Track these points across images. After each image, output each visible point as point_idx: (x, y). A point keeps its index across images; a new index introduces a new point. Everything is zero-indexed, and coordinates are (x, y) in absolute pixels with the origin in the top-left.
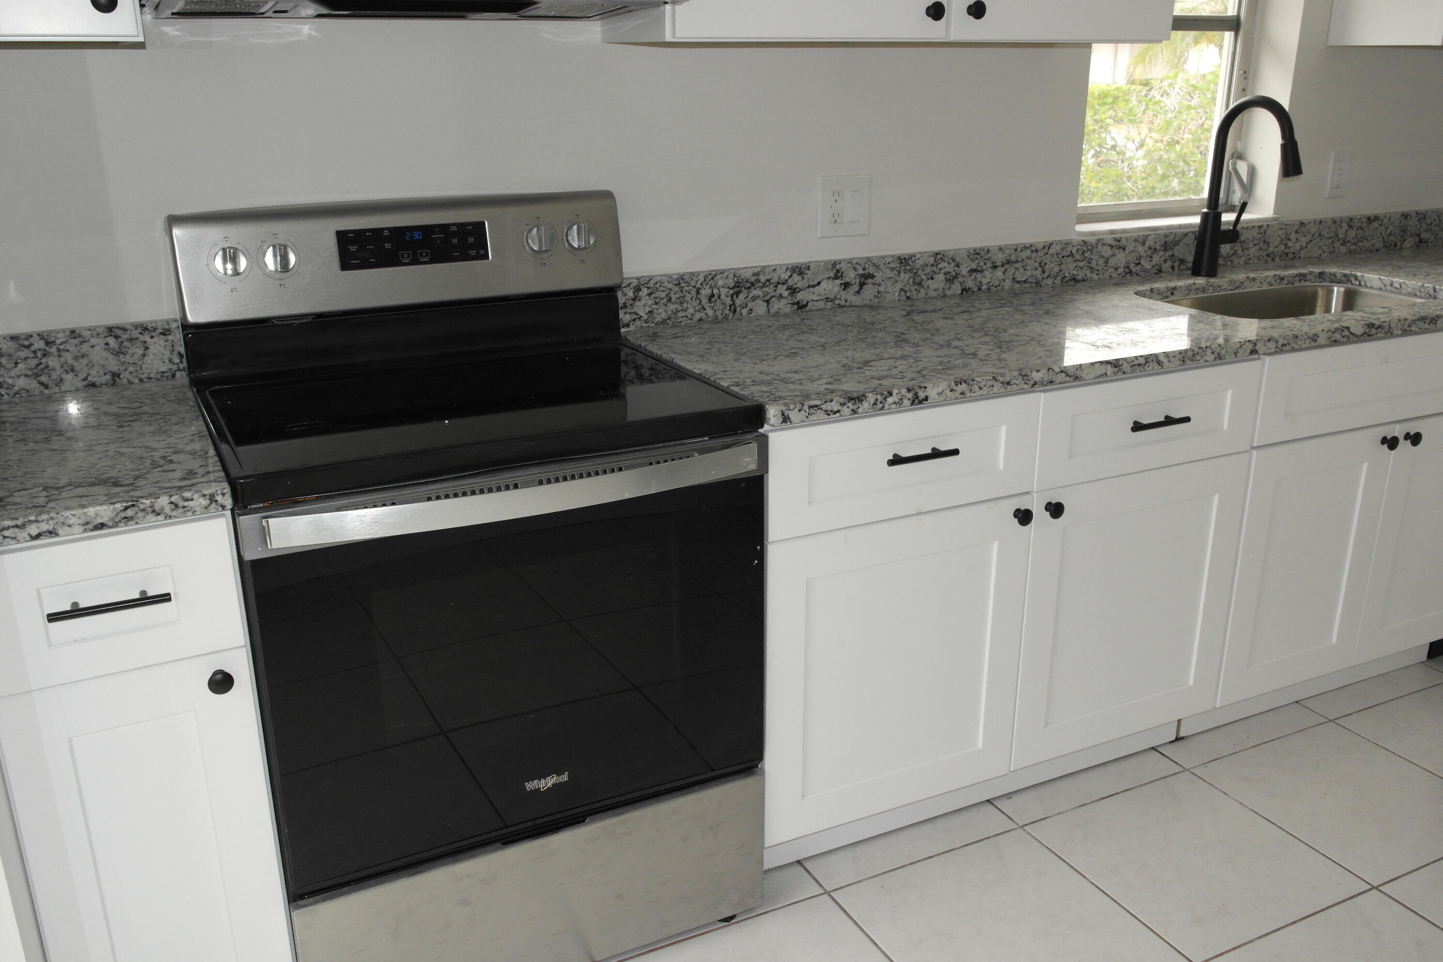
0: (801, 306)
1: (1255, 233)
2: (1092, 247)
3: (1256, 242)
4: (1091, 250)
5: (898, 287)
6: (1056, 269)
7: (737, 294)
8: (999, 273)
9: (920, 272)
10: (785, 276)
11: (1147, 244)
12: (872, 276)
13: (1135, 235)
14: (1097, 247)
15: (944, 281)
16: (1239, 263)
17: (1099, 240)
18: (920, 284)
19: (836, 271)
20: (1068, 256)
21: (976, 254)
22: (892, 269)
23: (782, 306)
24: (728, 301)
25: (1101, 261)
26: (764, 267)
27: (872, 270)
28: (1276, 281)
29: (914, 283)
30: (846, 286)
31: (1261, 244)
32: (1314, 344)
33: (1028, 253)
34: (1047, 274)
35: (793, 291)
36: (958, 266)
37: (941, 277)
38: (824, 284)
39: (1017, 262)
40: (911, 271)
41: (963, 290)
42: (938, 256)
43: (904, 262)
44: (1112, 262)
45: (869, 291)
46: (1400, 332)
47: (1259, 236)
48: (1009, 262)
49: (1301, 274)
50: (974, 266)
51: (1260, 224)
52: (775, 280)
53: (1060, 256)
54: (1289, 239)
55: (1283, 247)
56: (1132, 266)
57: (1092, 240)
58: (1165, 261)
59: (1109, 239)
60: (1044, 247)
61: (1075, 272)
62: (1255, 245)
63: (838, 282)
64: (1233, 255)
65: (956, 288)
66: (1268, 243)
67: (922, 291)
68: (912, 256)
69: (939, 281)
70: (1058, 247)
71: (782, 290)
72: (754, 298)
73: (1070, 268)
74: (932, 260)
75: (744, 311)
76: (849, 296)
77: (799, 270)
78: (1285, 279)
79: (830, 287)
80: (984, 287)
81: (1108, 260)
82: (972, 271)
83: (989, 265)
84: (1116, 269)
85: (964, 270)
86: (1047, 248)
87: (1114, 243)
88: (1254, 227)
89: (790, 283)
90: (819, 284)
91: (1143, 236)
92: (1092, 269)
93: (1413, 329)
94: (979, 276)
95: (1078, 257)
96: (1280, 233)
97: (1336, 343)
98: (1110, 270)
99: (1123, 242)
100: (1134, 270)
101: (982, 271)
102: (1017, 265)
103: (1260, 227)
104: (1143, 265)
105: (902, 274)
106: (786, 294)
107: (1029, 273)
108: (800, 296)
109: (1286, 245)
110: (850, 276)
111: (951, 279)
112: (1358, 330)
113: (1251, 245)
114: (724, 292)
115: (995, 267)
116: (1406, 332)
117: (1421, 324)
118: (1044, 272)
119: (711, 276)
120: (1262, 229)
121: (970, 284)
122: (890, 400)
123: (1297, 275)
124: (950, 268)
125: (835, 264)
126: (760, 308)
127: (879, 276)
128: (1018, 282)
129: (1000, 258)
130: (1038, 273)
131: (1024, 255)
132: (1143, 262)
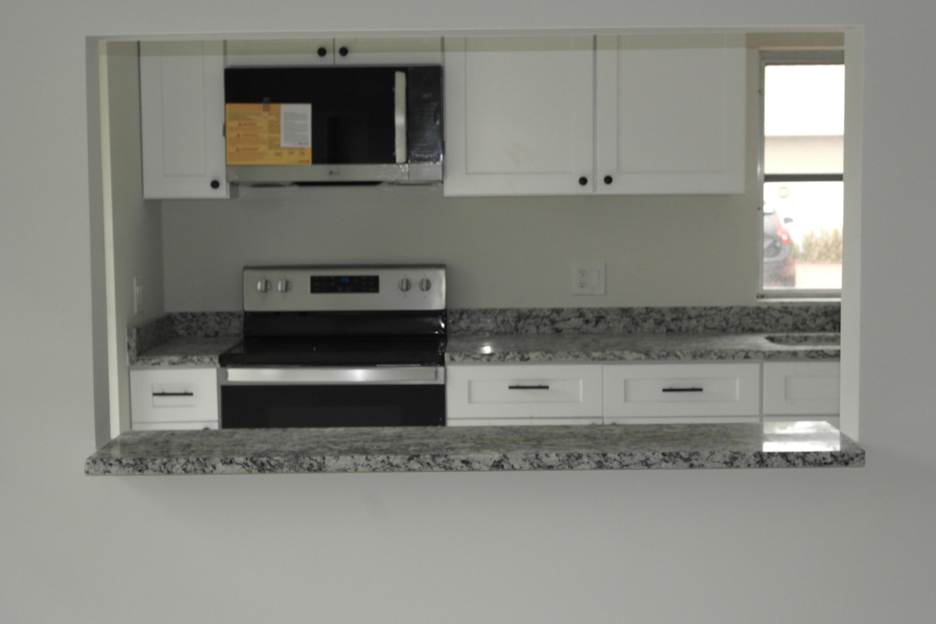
0: (558, 331)
2: (765, 311)
4: (765, 313)
5: (622, 325)
6: (737, 323)
7: (519, 321)
8: (694, 322)
9: (636, 317)
10: (548, 313)
11: (810, 312)
12: (603, 317)
13: (799, 306)
14: (769, 312)
15: (654, 324)
17: (769, 307)
18: (637, 324)
19: (580, 313)
20: (746, 315)
21: (675, 310)
22: (617, 315)
23: (547, 330)
24: (513, 324)
25: (773, 320)
26: (533, 308)
27: (603, 314)
29: (633, 323)
30: (587, 322)
33: (714, 312)
34: (730, 325)
35: (553, 322)
36: (663, 315)
37: (651, 321)
38: (573, 320)
39: (706, 316)
40: (630, 316)
41: (668, 331)
42: (649, 310)
43: (625, 311)
44: (782, 321)
45: (602, 326)
48: (701, 316)
50: (675, 316)
52: (542, 315)
53: (740, 316)
56: (799, 325)
57: (765, 306)
58: (827, 323)
59: (778, 306)
60: (726, 309)
61: (752, 325)
63: (582, 319)
65: (662, 329)
67: (639, 329)
68: (631, 309)
69: (650, 324)
70: (737, 310)
71: (546, 321)
72: (529, 324)
73: (748, 323)
74: (644, 311)
75: (523, 331)
76: (590, 327)
77: (558, 311)
79: (576, 322)
80: (683, 329)
82: (673, 320)
83: (686, 316)
84: (786, 326)
85: (668, 318)
86: (728, 310)
87: (783, 310)
89: (551, 317)
90: (569, 319)
91: (806, 306)
92: (766, 324)
94: (679, 323)
95: (754, 316)
99: (790, 309)
100: (801, 327)
101: (681, 320)
102: (707, 318)
104: (808, 325)
105: (624, 318)
106: (548, 323)
107: (716, 324)
108: (558, 325)
110: (590, 316)
111: (659, 323)
114: (511, 319)
115: (690, 318)
118: (728, 324)
119: (503, 311)
121: (673, 326)
124: (658, 316)
125: (579, 310)
126: (533, 330)
127: (609, 318)
128: (709, 329)
129: (693, 313)
130: (724, 324)
131: (712, 312)
132: (808, 322)
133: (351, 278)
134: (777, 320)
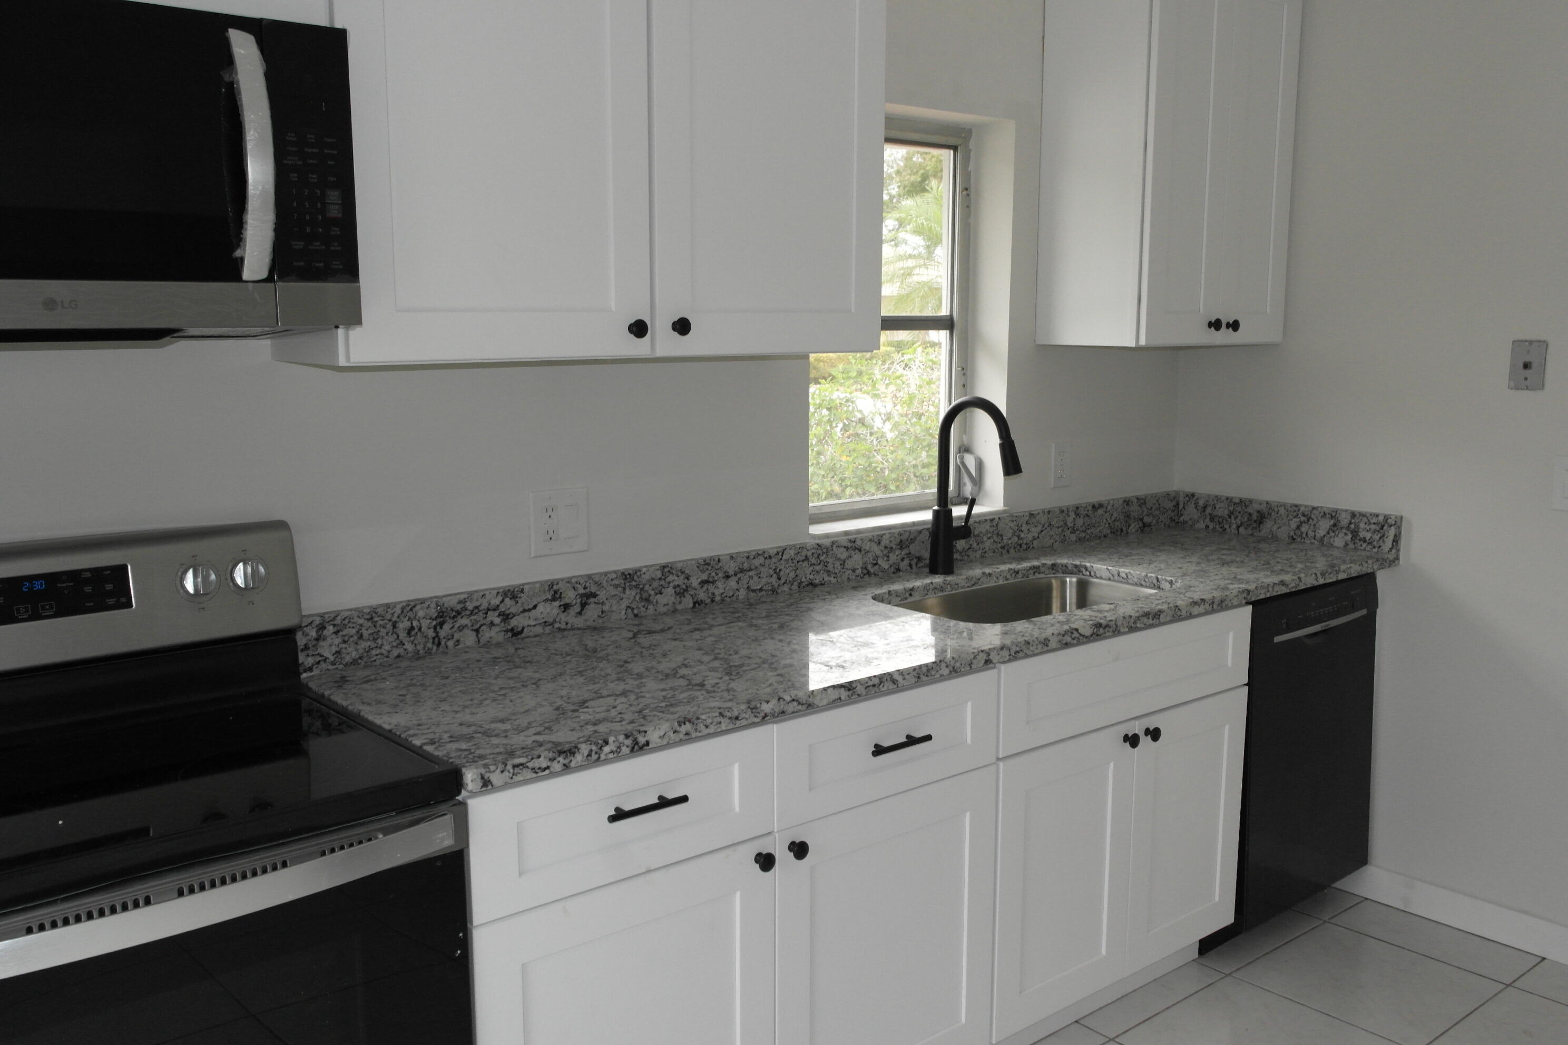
0: (516, 633)
1: (987, 526)
2: (827, 549)
3: (989, 535)
4: (827, 553)
5: (625, 603)
6: (792, 575)
7: (441, 624)
8: (732, 583)
9: (647, 587)
10: (496, 601)
11: (883, 543)
12: (594, 595)
13: (870, 535)
14: (832, 550)
15: (674, 595)
16: (975, 557)
17: (833, 543)
18: (647, 600)
19: (554, 591)
20: (803, 561)
21: (706, 564)
22: (616, 586)
23: (494, 634)
24: (431, 633)
25: (838, 563)
26: (471, 594)
27: (593, 589)
28: (1011, 575)
29: (641, 599)
30: (566, 607)
31: (995, 537)
32: (1046, 648)
33: (761, 560)
34: (783, 581)
35: (506, 617)
36: (688, 578)
37: (670, 591)
38: (540, 608)
39: (750, 570)
40: (636, 587)
41: (695, 603)
42: (666, 569)
43: (629, 577)
44: (849, 564)
45: (592, 611)
47: (992, 530)
48: (742, 571)
49: (1034, 567)
50: (704, 577)
51: (992, 517)
52: (485, 605)
53: (795, 562)
54: (1021, 531)
55: (1016, 539)
56: (869, 567)
57: (827, 542)
58: (903, 560)
59: (843, 541)
60: (778, 553)
61: (811, 577)
62: (989, 538)
63: (557, 603)
64: (969, 549)
65: (688, 602)
66: (1002, 535)
67: (651, 607)
68: (637, 571)
69: (668, 596)
70: (792, 552)
71: (493, 617)
72: (461, 628)
73: (806, 573)
74: (659, 574)
75: (450, 644)
76: (571, 618)
77: (512, 594)
78: (1020, 572)
79: (547, 610)
80: (718, 598)
81: (844, 562)
82: (703, 583)
83: (721, 575)
84: (854, 571)
85: (695, 582)
86: (780, 554)
87: (849, 545)
88: (986, 520)
89: (502, 608)
90: (535, 607)
91: (878, 535)
92: (829, 573)
93: (1138, 625)
94: (711, 588)
95: (813, 560)
96: (1012, 525)
97: (1067, 645)
98: (847, 572)
99: (858, 543)
100: (872, 571)
101: (714, 582)
102: (751, 573)
103: (992, 520)
104: (880, 565)
105: (628, 592)
106: (497, 620)
107: (764, 581)
108: (514, 622)
109: (1018, 536)
110: (570, 596)
111: (681, 592)
112: (1087, 631)
113: (985, 539)
114: (425, 623)
115: (727, 577)
116: (1132, 629)
118: (779, 579)
119: (410, 607)
120: (994, 521)
121: (702, 595)
122: (606, 749)
123: (1030, 568)
124: (680, 581)
125: (551, 584)
126: (469, 638)
127: (602, 595)
128: (754, 591)
129: (731, 567)
130: (774, 580)
131: (757, 562)
132: (880, 562)
133: (51, 578)
134: (843, 563)
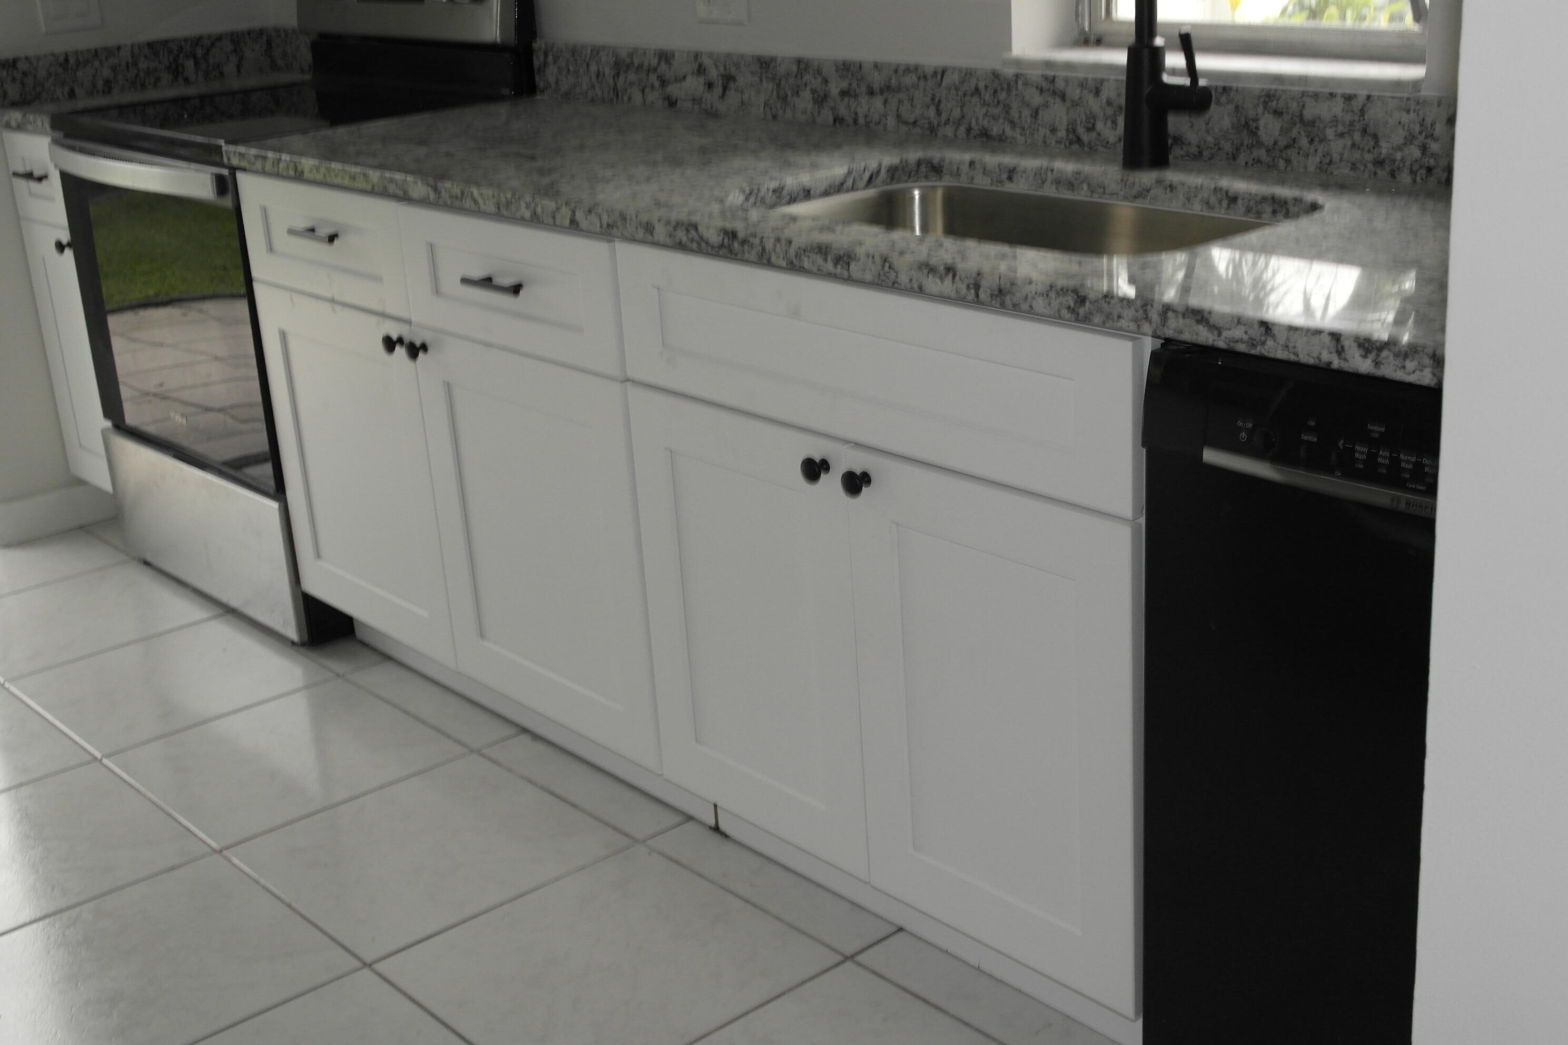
0: (672, 103)
1: (1338, 108)
2: (1009, 85)
3: (1341, 129)
4: (1009, 89)
5: (762, 98)
6: (957, 113)
7: (618, 74)
8: (878, 102)
9: (783, 82)
10: (654, 62)
11: (1104, 95)
12: (732, 78)
13: (1081, 75)
14: (1017, 89)
15: (811, 102)
16: (1305, 167)
17: (1017, 76)
18: (785, 99)
19: (699, 64)
20: (972, 95)
21: (847, 68)
23: (656, 98)
24: (611, 81)
25: (1026, 113)
27: (733, 70)
28: (1220, 202)
29: (778, 95)
30: (710, 85)
31: (1357, 136)
34: (944, 117)
35: (663, 81)
36: (826, 80)
37: (807, 94)
38: (689, 79)
39: (899, 89)
40: (773, 78)
41: (835, 120)
42: (802, 65)
43: (765, 64)
44: (1046, 116)
45: (732, 98)
46: (783, 263)
47: (1348, 118)
48: (889, 87)
50: (845, 84)
51: (1348, 91)
52: (646, 63)
53: (961, 93)
54: (1431, 136)
55: (1417, 153)
56: (1081, 131)
59: (1035, 74)
60: (935, 73)
61: (986, 123)
62: (1342, 135)
63: (702, 80)
64: (1287, 147)
65: (826, 116)
66: (1375, 137)
67: (789, 111)
68: (773, 59)
69: (804, 102)
70: (956, 77)
71: (653, 78)
72: (632, 84)
73: (977, 114)
74: (795, 68)
75: (626, 98)
76: (714, 99)
77: (665, 56)
78: (1240, 202)
79: (694, 85)
80: (861, 120)
81: (1037, 112)
82: (843, 94)
83: (863, 88)
84: (1054, 130)
85: (834, 89)
86: (939, 77)
87: (1045, 85)
88: (1332, 95)
89: (659, 70)
90: (685, 77)
91: (1095, 80)
92: (1012, 123)
94: (853, 103)
95: (987, 97)
96: (1405, 118)
98: (1042, 131)
99: (1060, 84)
100: (1085, 138)
101: (856, 95)
102: (902, 96)
103: (1349, 98)
104: (1099, 134)
105: (765, 82)
106: (657, 83)
107: (918, 112)
108: (671, 90)
109: (1424, 149)
110: (713, 74)
111: (821, 99)
113: (1330, 133)
114: (607, 71)
115: (871, 93)
117: (819, 260)
118: (939, 113)
120: (1354, 103)
121: (843, 111)
124: (817, 83)
125: (697, 55)
126: (638, 96)
127: (741, 79)
129: (877, 80)
130: (932, 112)
131: (909, 80)
132: (1099, 126)
134: (1035, 114)
